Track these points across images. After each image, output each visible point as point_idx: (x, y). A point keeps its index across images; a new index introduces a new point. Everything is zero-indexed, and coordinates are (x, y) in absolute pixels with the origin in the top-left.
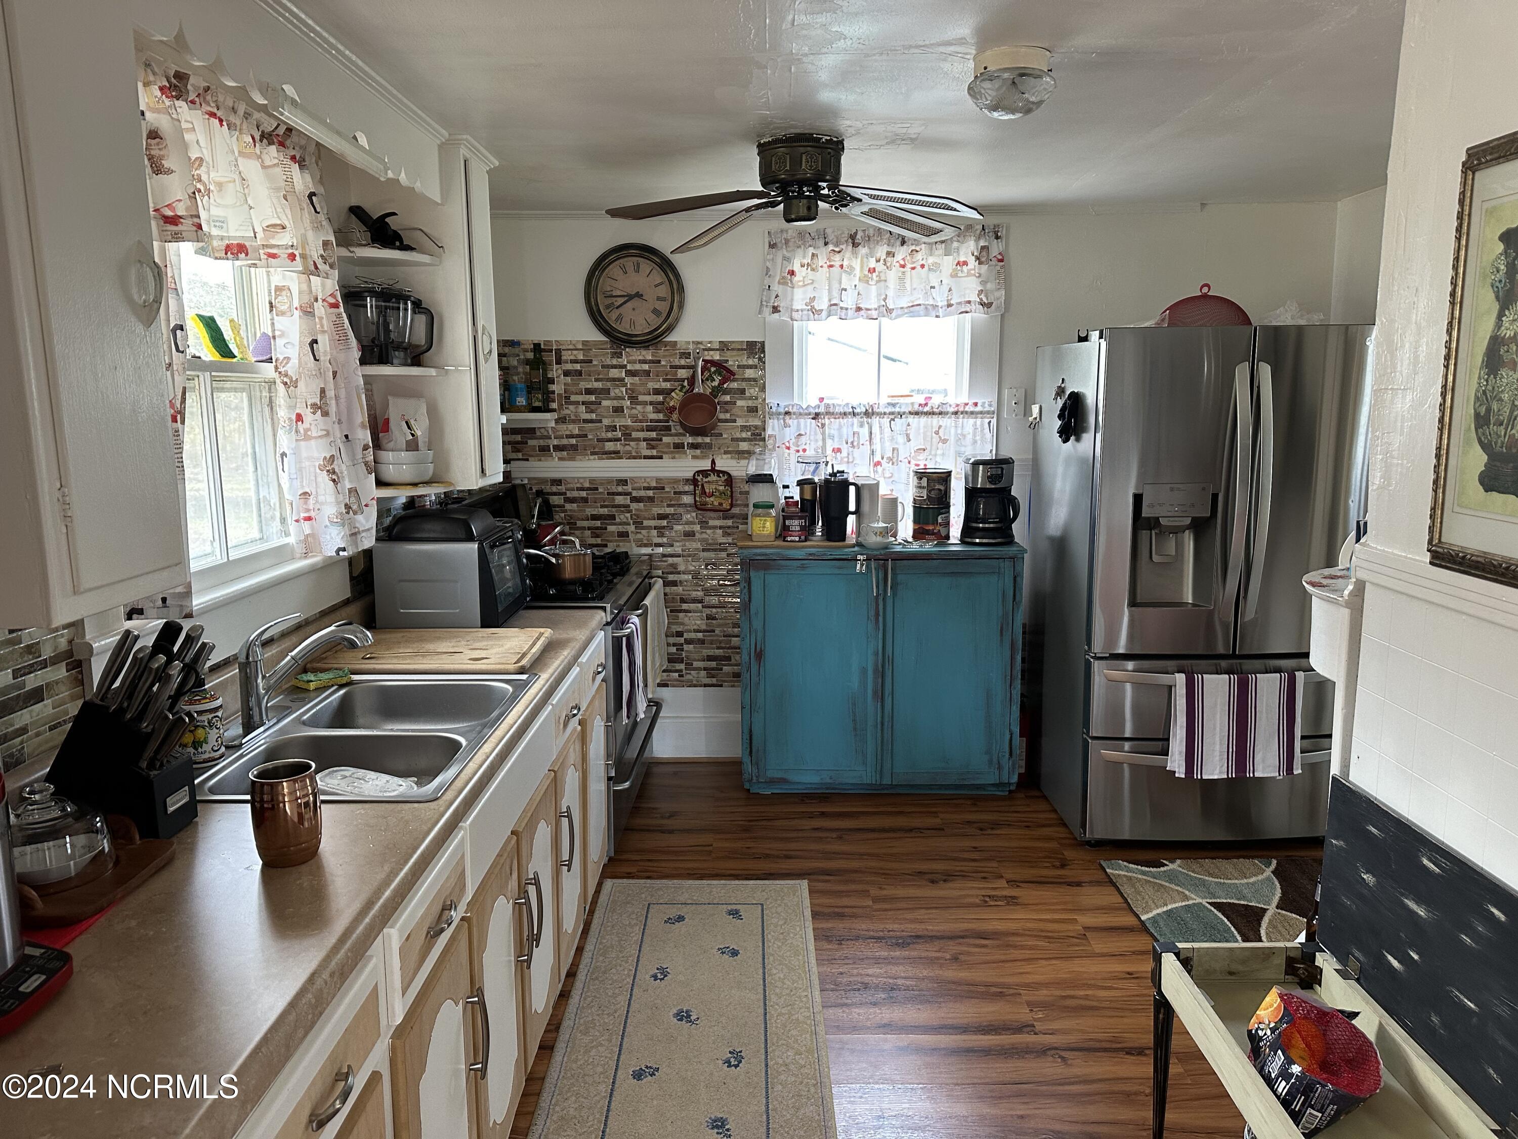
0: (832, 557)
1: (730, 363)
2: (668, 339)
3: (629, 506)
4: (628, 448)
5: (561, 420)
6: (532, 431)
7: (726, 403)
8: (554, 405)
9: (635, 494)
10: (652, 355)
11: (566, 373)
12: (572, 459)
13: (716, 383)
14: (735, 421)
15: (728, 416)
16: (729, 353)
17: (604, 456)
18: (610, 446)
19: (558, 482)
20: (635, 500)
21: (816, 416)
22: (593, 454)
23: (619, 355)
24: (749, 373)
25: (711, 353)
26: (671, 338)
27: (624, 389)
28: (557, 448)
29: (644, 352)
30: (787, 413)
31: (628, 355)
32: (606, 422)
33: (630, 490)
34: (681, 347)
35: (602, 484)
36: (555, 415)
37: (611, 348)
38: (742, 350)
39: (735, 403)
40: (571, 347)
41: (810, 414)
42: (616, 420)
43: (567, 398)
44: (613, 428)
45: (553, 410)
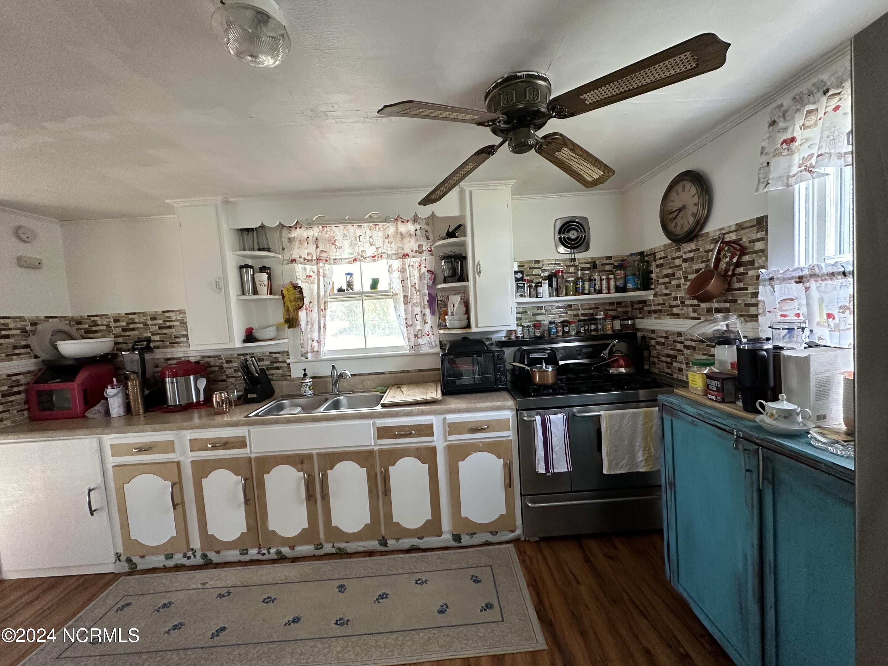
0: (714, 423)
1: (744, 240)
2: (702, 232)
3: (682, 351)
4: (683, 312)
5: (655, 295)
6: (645, 302)
7: (741, 274)
8: (653, 286)
9: (687, 343)
10: (696, 246)
11: (658, 266)
12: (659, 318)
13: (728, 259)
14: (746, 289)
15: (741, 285)
16: (743, 232)
17: (672, 317)
18: (675, 310)
19: (653, 332)
20: (687, 347)
21: (800, 280)
22: (668, 315)
23: (678, 250)
24: (759, 246)
25: (730, 235)
26: (705, 231)
27: (681, 272)
28: (655, 312)
29: (691, 244)
30: (771, 279)
31: (684, 248)
32: (673, 295)
33: (683, 341)
34: (711, 234)
35: (671, 335)
36: (653, 292)
37: (676, 246)
38: (753, 226)
39: (747, 274)
40: (659, 250)
41: (792, 278)
42: (678, 293)
43: (658, 281)
44: (676, 298)
45: (652, 289)
